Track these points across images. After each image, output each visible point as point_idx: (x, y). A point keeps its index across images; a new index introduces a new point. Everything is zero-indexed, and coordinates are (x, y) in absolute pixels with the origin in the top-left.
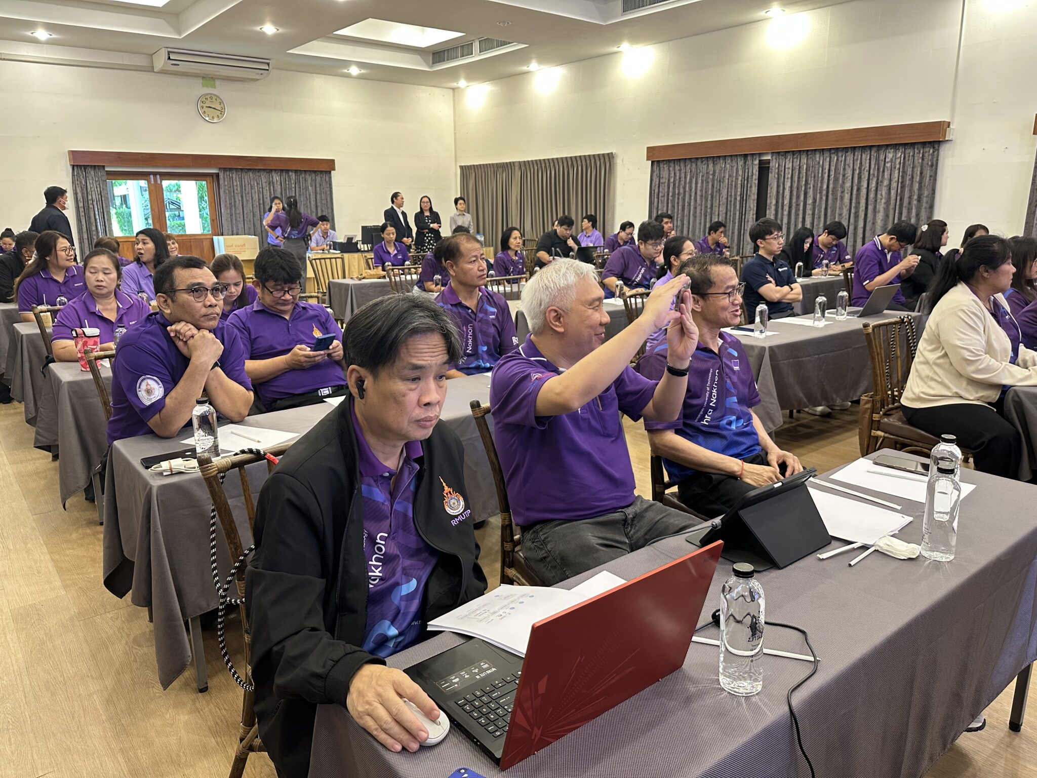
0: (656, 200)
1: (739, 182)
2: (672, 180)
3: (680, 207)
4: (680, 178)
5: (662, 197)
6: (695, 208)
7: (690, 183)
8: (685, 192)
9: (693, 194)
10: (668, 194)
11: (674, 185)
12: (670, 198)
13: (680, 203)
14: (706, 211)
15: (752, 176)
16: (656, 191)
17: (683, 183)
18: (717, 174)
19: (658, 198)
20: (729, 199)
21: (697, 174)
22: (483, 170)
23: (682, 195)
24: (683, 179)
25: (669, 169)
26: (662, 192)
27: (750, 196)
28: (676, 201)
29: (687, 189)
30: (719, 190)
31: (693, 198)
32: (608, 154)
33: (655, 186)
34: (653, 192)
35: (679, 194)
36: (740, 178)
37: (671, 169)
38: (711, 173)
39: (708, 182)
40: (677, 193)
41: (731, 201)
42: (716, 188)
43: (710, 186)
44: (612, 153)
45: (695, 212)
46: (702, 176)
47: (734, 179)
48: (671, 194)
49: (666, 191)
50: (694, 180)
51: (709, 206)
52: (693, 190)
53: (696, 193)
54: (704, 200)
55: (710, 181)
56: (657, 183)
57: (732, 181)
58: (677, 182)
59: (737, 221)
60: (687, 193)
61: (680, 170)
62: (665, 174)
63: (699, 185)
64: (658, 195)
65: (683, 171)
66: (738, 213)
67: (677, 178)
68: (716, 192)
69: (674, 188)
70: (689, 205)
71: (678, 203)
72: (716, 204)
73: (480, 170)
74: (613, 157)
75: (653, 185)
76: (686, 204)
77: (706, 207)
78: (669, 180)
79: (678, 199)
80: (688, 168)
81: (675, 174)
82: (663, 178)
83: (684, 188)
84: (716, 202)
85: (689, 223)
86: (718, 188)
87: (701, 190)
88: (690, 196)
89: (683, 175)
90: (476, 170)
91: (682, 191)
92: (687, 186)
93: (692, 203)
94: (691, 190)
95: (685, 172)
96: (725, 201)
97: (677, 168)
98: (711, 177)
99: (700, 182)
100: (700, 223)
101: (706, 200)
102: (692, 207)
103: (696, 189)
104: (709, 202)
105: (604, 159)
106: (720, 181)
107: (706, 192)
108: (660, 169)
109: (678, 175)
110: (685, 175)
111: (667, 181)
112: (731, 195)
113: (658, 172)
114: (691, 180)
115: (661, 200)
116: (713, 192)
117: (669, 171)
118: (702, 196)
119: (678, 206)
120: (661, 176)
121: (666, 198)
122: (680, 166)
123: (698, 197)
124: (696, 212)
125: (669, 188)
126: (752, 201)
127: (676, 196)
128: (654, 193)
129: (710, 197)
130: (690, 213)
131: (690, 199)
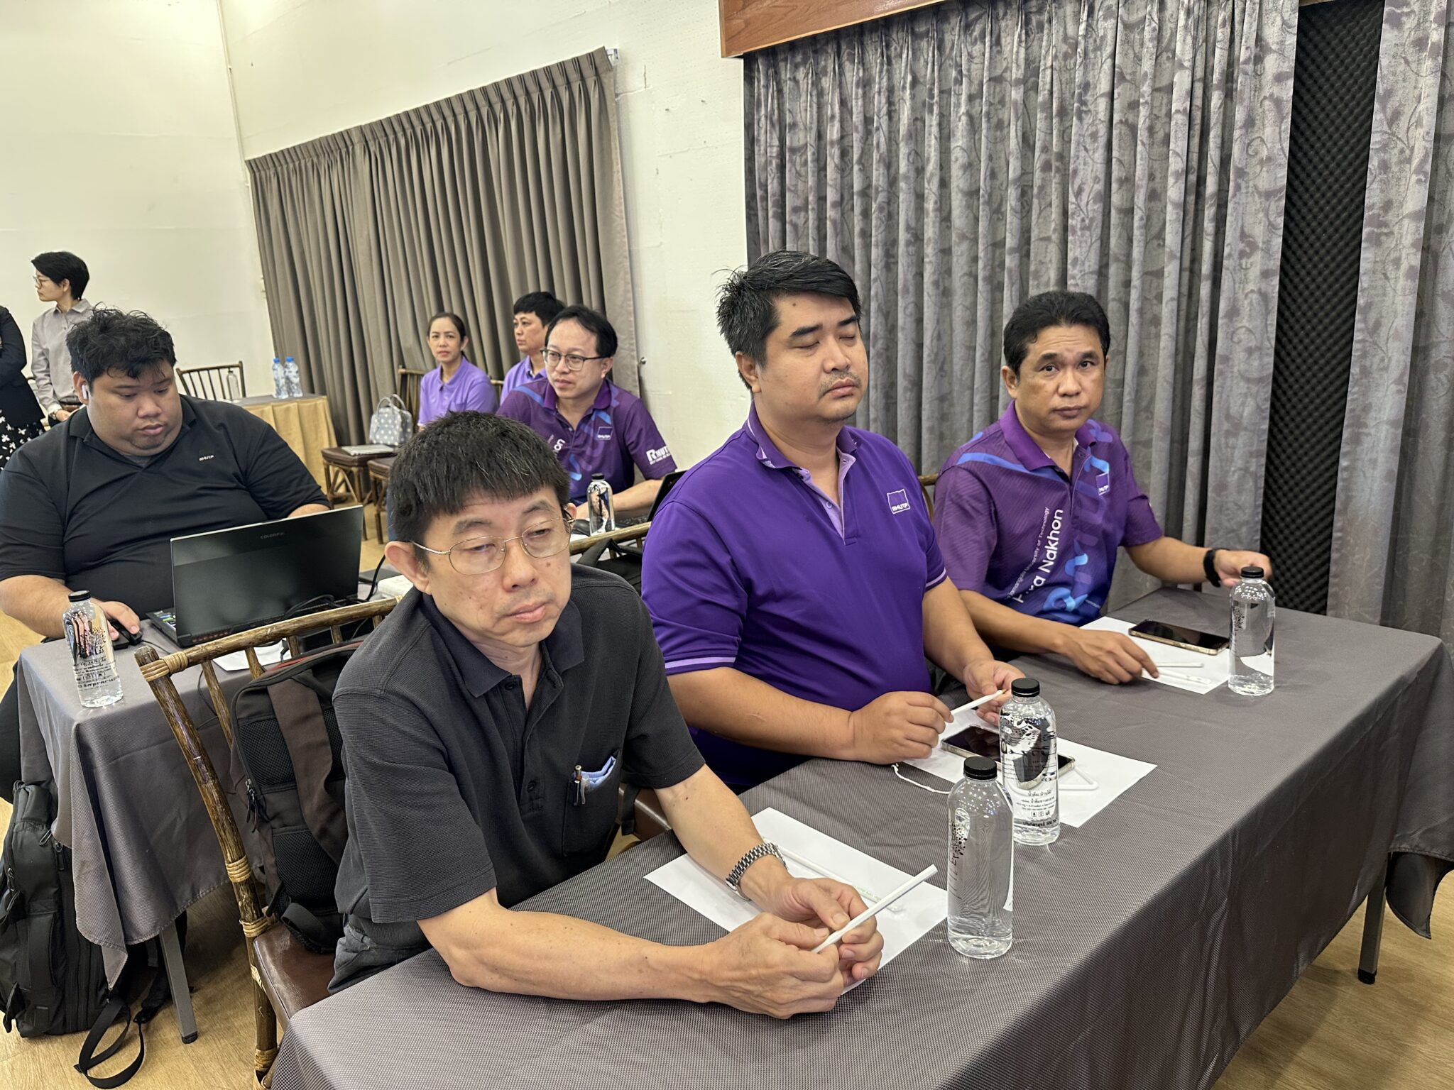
0: (773, 225)
1: (1179, 102)
2: (833, 132)
3: (876, 253)
4: (868, 121)
5: (796, 210)
6: (946, 252)
7: (916, 135)
8: (892, 182)
9: (931, 189)
10: (822, 199)
11: (844, 153)
12: (831, 213)
13: (876, 235)
14: (997, 266)
15: (1258, 60)
16: (773, 186)
17: (880, 138)
18: (1045, 79)
19: (781, 217)
20: (1115, 199)
21: (945, 92)
22: (291, 166)
23: (882, 197)
24: (881, 121)
25: (816, 84)
26: (795, 192)
27: (1241, 173)
28: (857, 225)
29: (903, 166)
30: (1062, 157)
31: (930, 205)
32: (591, 56)
33: (767, 163)
34: (759, 193)
35: (865, 193)
36: (1182, 81)
37: (827, 82)
38: (1016, 73)
39: (1000, 126)
40: (857, 187)
41: (1129, 212)
42: (1046, 149)
43: (1013, 143)
44: (603, 50)
45: (945, 271)
46: (971, 98)
47: (1146, 89)
48: (831, 196)
49: (811, 181)
50: (932, 121)
51: (1010, 242)
52: (932, 167)
53: (944, 183)
54: (983, 213)
55: (1009, 114)
56: (775, 151)
57: (1134, 106)
58: (856, 137)
59: (1167, 311)
60: (902, 185)
61: (866, 84)
62: (802, 109)
63: (959, 141)
64: (781, 204)
65: (879, 83)
66: (1171, 271)
67: (857, 118)
68: (1047, 167)
69: (844, 169)
70: (917, 238)
71: (866, 234)
72: (1045, 225)
73: (285, 167)
74: (610, 68)
75: (759, 160)
76: (903, 236)
77: (998, 245)
78: (820, 136)
79: (866, 214)
80: (901, 67)
81: (843, 103)
82: (794, 125)
83: (889, 163)
84: (1046, 220)
85: (919, 321)
86: (1055, 148)
87: (970, 167)
88: (920, 197)
89: (880, 102)
90: (279, 169)
91: (878, 176)
92: (903, 150)
93: (930, 231)
94: (920, 171)
95: (891, 90)
96: (1095, 209)
97: (852, 74)
98: (1016, 94)
99: (960, 126)
100: (972, 323)
101: (997, 212)
102: (929, 250)
103: (944, 165)
104: (1012, 221)
105: (583, 79)
106: (1063, 112)
107: (993, 175)
108: (780, 91)
109: (857, 106)
110: (890, 103)
111: (811, 138)
112: (1128, 181)
113: (772, 103)
114: (917, 120)
115: (795, 226)
116: (1026, 172)
117: (821, 94)
118: (973, 194)
119: (867, 247)
120: (788, 120)
121: (811, 215)
122: (862, 62)
123: (957, 201)
124: (949, 272)
125: (821, 169)
126: (1255, 203)
127: (857, 201)
128: (765, 199)
129: (1012, 194)
130: (920, 274)
131: (920, 210)
